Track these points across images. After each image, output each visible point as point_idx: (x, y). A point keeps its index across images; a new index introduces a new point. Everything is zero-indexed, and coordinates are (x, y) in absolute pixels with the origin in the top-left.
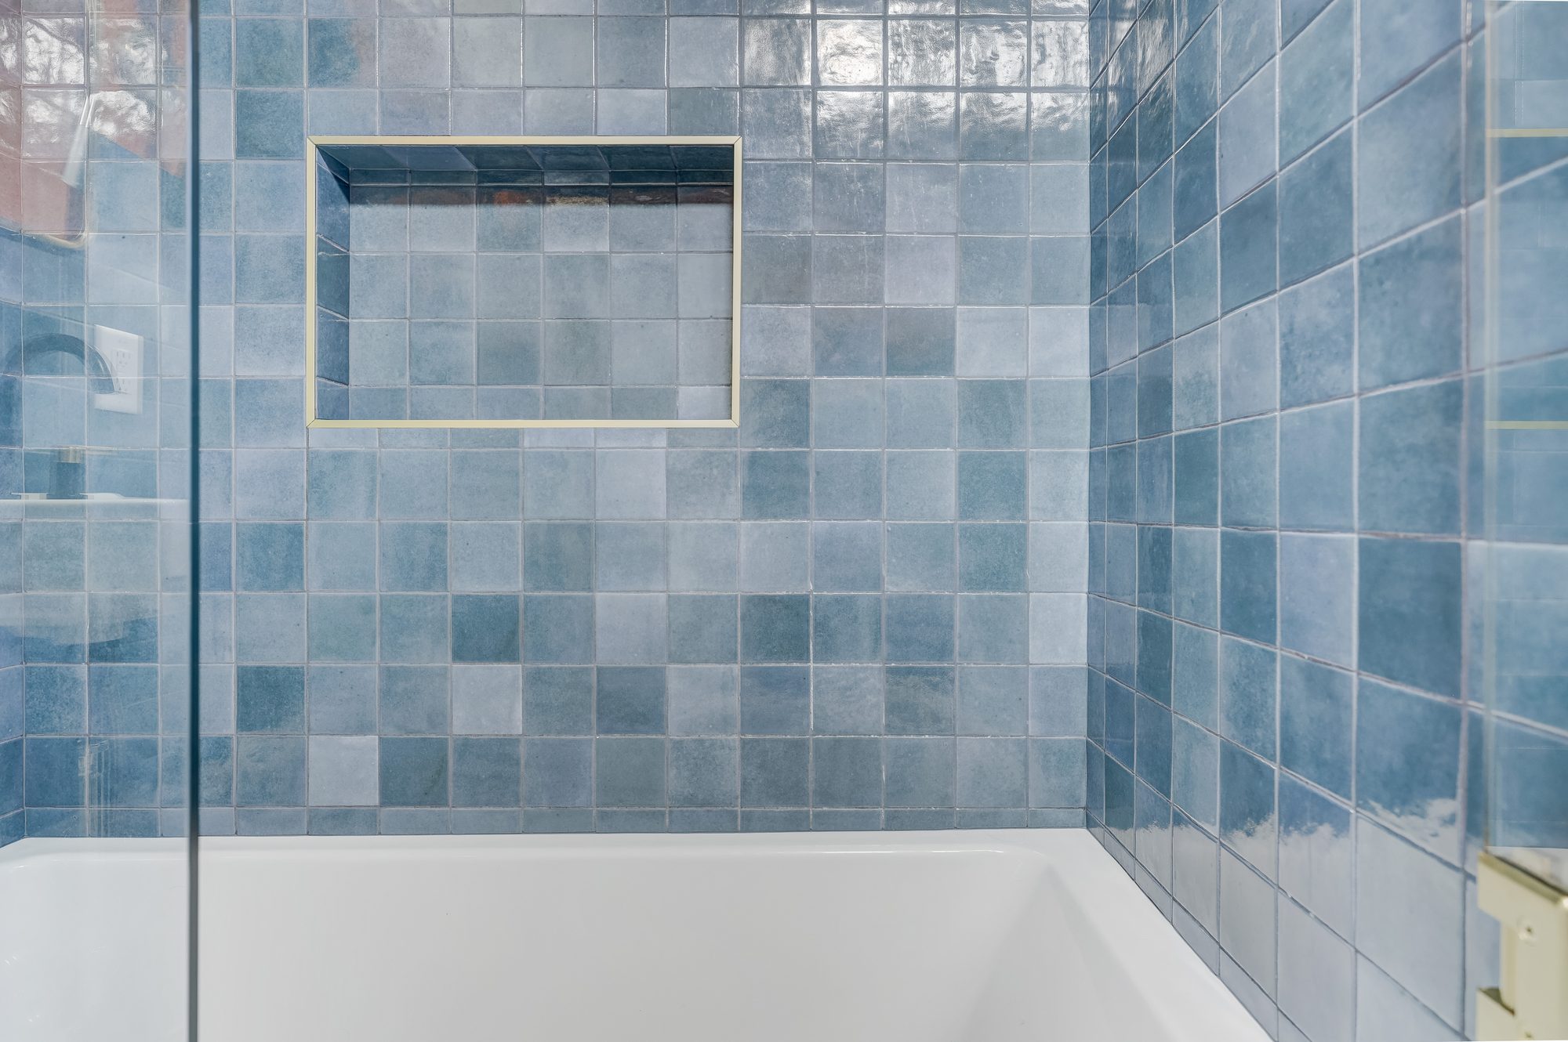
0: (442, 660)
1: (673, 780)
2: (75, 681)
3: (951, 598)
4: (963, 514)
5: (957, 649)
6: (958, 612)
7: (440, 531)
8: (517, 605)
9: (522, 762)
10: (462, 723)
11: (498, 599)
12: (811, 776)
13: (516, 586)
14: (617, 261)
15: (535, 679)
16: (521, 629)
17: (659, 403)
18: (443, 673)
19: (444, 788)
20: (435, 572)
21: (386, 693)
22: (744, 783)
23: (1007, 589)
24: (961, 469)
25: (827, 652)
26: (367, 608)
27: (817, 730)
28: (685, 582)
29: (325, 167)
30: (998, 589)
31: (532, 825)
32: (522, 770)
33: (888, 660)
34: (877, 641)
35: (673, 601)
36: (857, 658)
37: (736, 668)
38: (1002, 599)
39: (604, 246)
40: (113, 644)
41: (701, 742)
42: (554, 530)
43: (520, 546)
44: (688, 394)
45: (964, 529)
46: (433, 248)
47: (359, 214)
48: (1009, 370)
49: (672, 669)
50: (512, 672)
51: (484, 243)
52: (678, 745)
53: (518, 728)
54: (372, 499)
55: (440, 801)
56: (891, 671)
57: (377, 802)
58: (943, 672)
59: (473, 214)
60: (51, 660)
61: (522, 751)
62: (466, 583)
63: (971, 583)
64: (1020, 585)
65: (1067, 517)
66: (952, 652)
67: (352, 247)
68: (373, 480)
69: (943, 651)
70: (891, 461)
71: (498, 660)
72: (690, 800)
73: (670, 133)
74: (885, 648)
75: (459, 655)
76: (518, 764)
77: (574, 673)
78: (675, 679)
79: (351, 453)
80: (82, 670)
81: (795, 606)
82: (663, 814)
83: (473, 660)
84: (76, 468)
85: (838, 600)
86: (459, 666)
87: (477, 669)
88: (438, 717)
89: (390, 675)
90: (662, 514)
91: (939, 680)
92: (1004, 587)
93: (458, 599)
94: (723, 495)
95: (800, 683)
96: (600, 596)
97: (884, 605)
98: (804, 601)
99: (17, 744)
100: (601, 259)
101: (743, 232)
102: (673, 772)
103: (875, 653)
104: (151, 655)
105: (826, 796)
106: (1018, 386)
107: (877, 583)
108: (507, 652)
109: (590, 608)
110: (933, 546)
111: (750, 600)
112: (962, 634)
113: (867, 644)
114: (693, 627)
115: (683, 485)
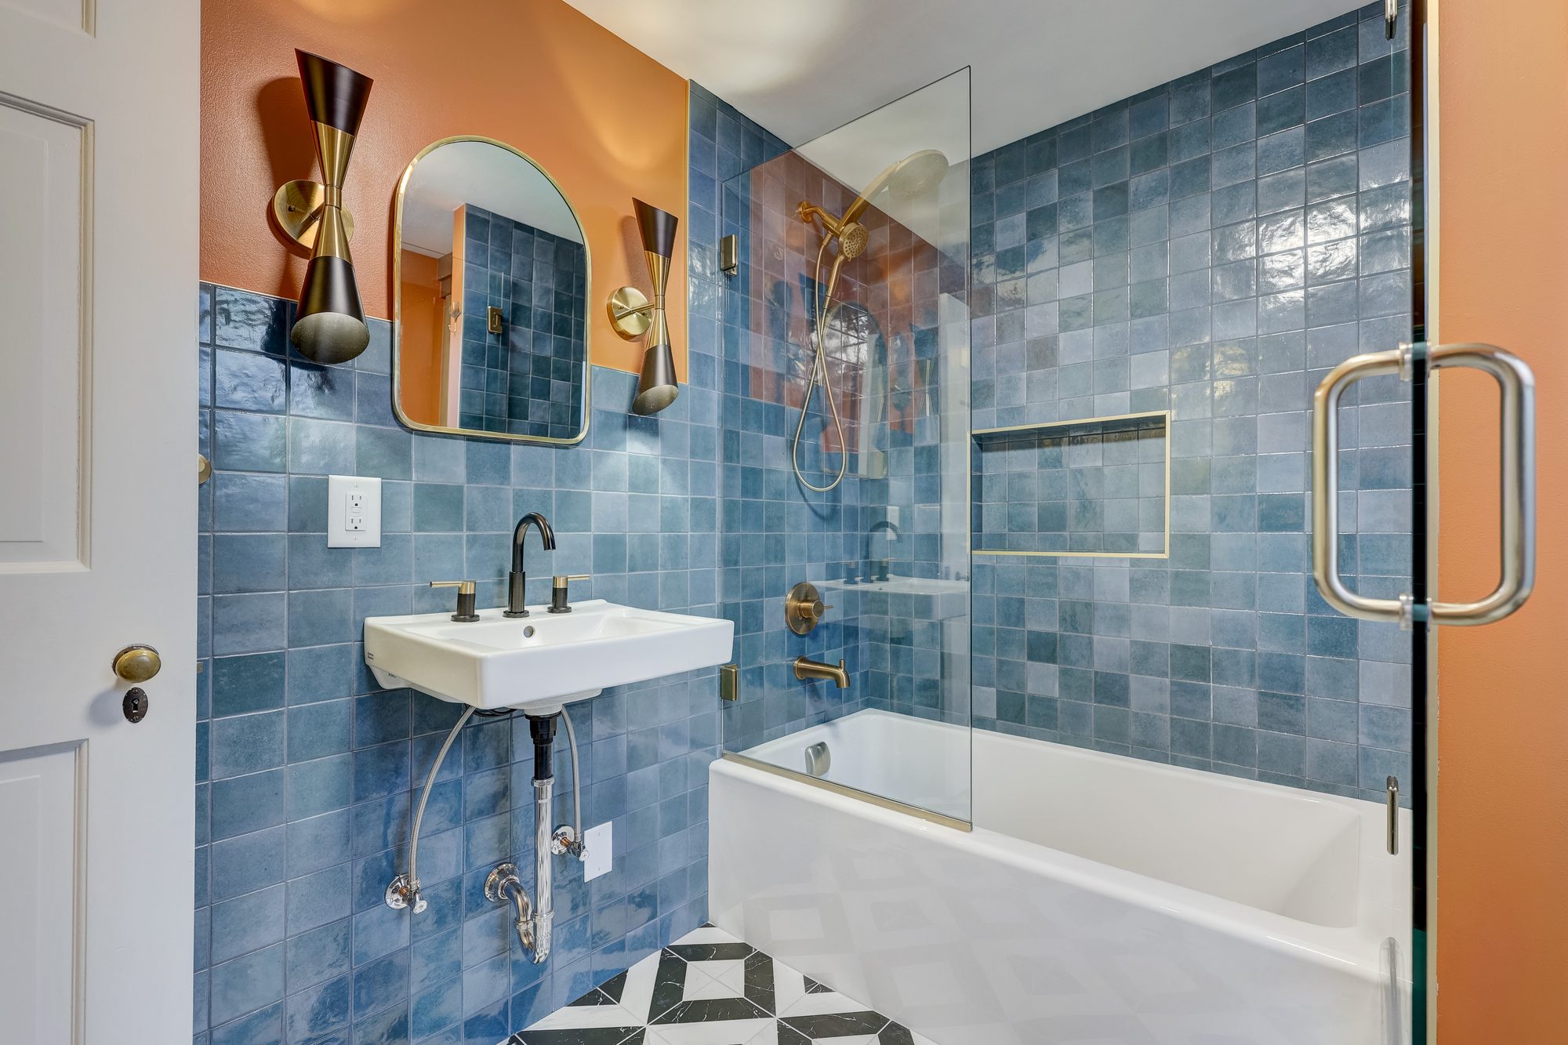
0: (1023, 659)
1: (1134, 731)
2: (886, 650)
3: (1302, 658)
4: (1310, 611)
5: (1306, 687)
6: (1307, 667)
7: (1022, 602)
8: (1056, 639)
9: (1059, 710)
10: (1031, 688)
11: (1048, 634)
12: (1212, 743)
13: (1055, 629)
14: (1106, 471)
15: (1064, 673)
16: (1058, 649)
17: (1129, 542)
18: (1023, 665)
19: (1024, 716)
20: (1020, 619)
21: (999, 670)
22: (1172, 740)
23: (1342, 656)
24: (1308, 584)
25: (1221, 678)
26: (991, 632)
27: (1215, 719)
28: (1140, 636)
29: (974, 442)
30: (1336, 656)
31: (1062, 740)
32: (1059, 714)
33: (1260, 688)
34: (1252, 676)
35: (1134, 643)
36: (1239, 684)
37: (1167, 681)
38: (1338, 661)
39: (1099, 464)
40: (898, 639)
41: (1149, 715)
42: (1073, 604)
43: (1058, 611)
44: (1144, 537)
45: (1311, 619)
46: (1018, 469)
47: (986, 456)
49: (1132, 677)
50: (1053, 668)
51: (1041, 466)
52: (1136, 715)
53: (1056, 694)
54: (993, 586)
55: (1022, 721)
56: (1261, 694)
57: (995, 717)
58: (1297, 699)
59: (1036, 452)
60: (878, 641)
61: (1059, 705)
62: (1033, 626)
63: (1315, 649)
64: (1353, 654)
66: (1303, 688)
67: (984, 471)
68: (994, 577)
69: (1297, 686)
70: (1261, 578)
71: (1048, 662)
72: (1143, 743)
73: (1131, 412)
74: (1258, 681)
75: (1030, 658)
76: (1057, 711)
77: (1083, 672)
78: (1135, 682)
79: (984, 566)
80: (888, 646)
81: (1203, 653)
82: (1128, 747)
83: (1036, 661)
84: (886, 568)
85: (1227, 652)
86: (1030, 662)
87: (1038, 665)
88: (1021, 684)
89: (1001, 663)
90: (1127, 599)
91: (1295, 704)
92: (1340, 655)
93: (1030, 632)
94: (1160, 592)
95: (1205, 694)
96: (1096, 638)
97: (1257, 657)
98: (1208, 650)
99: (868, 671)
100: (1098, 470)
101: (1171, 458)
102: (1133, 728)
103: (1251, 682)
104: (911, 644)
105: (1220, 755)
107: (1253, 644)
108: (1051, 659)
109: (1090, 643)
110: (1292, 627)
111: (1176, 647)
112: (1310, 679)
113: (1246, 677)
114: (1144, 657)
115: (1138, 586)
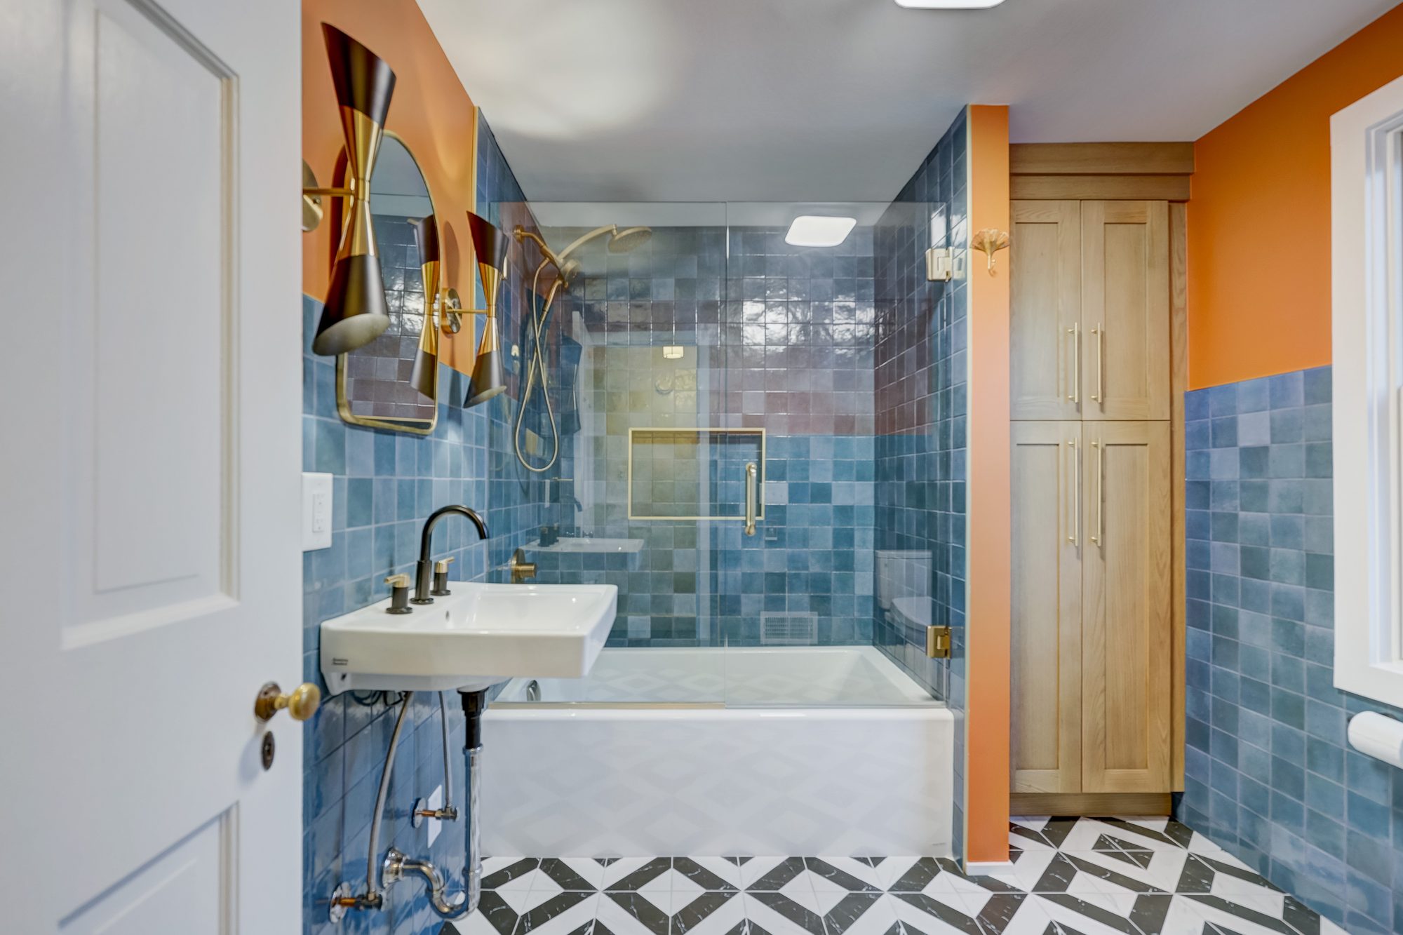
0: (670, 592)
1: (743, 630)
3: (830, 573)
4: (834, 547)
5: (832, 590)
6: (833, 578)
7: (671, 552)
10: (676, 613)
12: (788, 628)
18: (671, 597)
19: (671, 632)
20: (669, 565)
21: (653, 602)
22: (768, 632)
24: (834, 533)
25: (791, 591)
28: (748, 569)
30: (845, 570)
33: (811, 593)
34: (807, 587)
35: (744, 574)
36: (801, 592)
37: (763, 596)
38: (846, 573)
41: (752, 618)
45: (835, 552)
47: (636, 447)
48: (849, 502)
49: (743, 595)
50: (691, 596)
51: (676, 456)
52: (745, 620)
53: (694, 614)
55: (669, 636)
56: (812, 597)
57: (650, 636)
58: (827, 597)
59: (672, 447)
62: (677, 568)
63: (836, 569)
64: (852, 569)
65: (867, 548)
66: (830, 591)
69: (828, 590)
70: (812, 530)
71: (688, 593)
72: (748, 637)
74: (810, 590)
75: (676, 591)
78: (744, 599)
81: (781, 575)
82: (743, 641)
83: (680, 593)
85: (795, 574)
86: (676, 594)
87: (681, 595)
88: (669, 611)
89: (654, 597)
90: (740, 547)
91: (826, 600)
92: (847, 570)
93: (675, 573)
94: (759, 541)
95: (783, 600)
96: (720, 572)
97: (809, 575)
98: (784, 574)
102: (743, 629)
103: (807, 591)
105: (795, 636)
106: (852, 507)
107: (807, 568)
108: (686, 590)
110: (825, 557)
111: (767, 574)
112: (834, 584)
113: (804, 588)
114: (748, 584)
115: (746, 538)
